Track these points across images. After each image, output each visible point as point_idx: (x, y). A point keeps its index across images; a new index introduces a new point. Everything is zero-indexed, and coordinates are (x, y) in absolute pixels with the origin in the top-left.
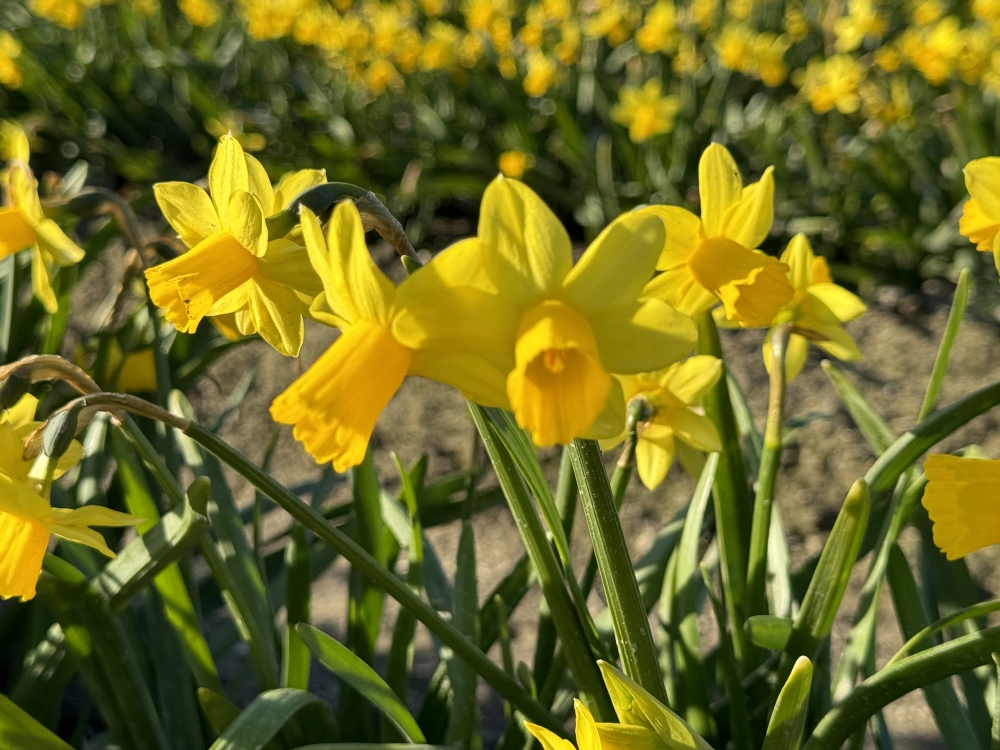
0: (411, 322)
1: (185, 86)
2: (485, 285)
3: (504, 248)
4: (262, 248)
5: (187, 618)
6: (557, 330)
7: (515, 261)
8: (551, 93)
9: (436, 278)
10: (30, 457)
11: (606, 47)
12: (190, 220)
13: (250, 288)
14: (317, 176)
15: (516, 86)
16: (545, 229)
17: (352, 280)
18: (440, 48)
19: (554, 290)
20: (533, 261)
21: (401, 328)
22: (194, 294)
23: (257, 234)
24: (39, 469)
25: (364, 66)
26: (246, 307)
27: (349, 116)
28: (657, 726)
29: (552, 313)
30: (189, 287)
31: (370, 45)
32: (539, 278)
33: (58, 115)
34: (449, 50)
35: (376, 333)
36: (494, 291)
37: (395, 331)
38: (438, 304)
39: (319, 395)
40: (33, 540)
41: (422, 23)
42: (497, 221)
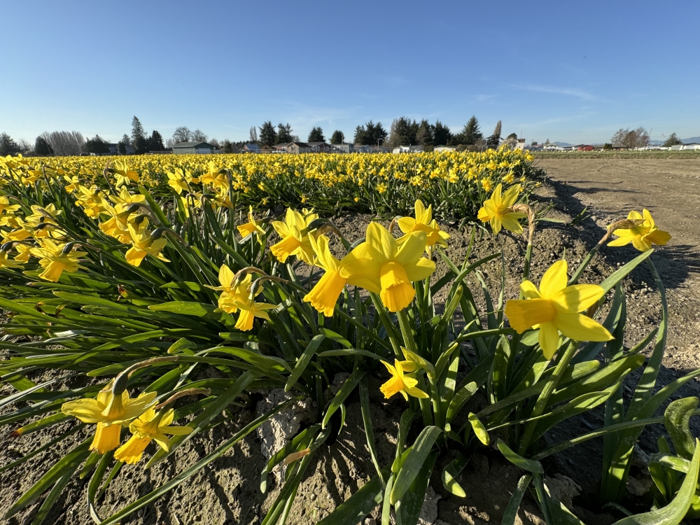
0: (346, 271)
1: (295, 189)
2: (368, 257)
3: (374, 245)
4: (301, 239)
5: (295, 315)
6: (396, 276)
7: (379, 250)
8: (363, 185)
9: (353, 256)
10: (249, 292)
11: (372, 175)
12: (283, 232)
13: (299, 248)
14: (316, 216)
15: (356, 185)
16: (388, 239)
17: (326, 259)
18: (341, 178)
19: (392, 259)
20: (384, 249)
21: (342, 273)
22: (283, 254)
23: (299, 236)
24: (250, 297)
25: (328, 182)
26: (299, 253)
27: (325, 193)
28: (416, 361)
29: (393, 268)
30: (281, 252)
31: (328, 179)
32: (387, 255)
33: (272, 196)
34: (343, 178)
35: (335, 273)
36: (371, 259)
37: (341, 275)
38: (354, 265)
39: (317, 297)
40: (250, 315)
41: (338, 174)
42: (371, 236)
